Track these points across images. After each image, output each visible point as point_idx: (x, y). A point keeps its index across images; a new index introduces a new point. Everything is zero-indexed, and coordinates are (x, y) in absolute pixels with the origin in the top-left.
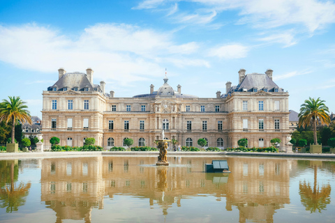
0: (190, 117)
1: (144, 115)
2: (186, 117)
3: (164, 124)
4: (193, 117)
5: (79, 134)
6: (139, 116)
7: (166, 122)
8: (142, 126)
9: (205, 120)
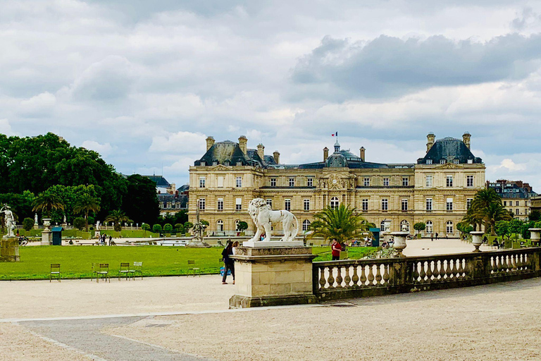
0: (366, 194)
1: (309, 192)
2: (362, 194)
3: (332, 203)
4: (369, 194)
5: (231, 216)
6: (303, 194)
7: (335, 201)
8: (307, 205)
9: (385, 198)
